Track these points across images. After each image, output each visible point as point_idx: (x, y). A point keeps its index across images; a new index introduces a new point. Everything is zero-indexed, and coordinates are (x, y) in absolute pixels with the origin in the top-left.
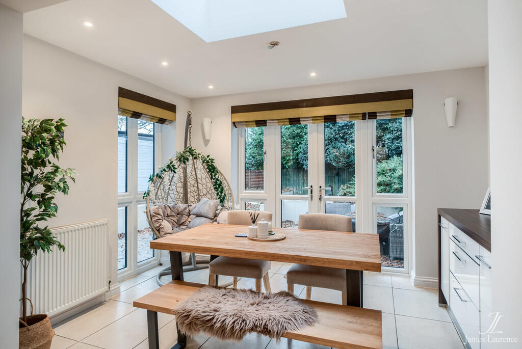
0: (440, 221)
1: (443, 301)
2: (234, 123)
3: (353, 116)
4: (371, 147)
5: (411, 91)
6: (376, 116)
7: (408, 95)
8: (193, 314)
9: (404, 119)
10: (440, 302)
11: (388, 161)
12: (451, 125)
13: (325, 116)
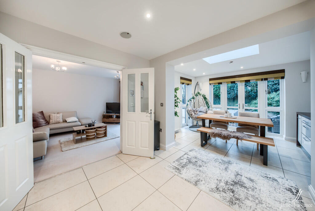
0: (297, 116)
1: (299, 145)
2: (210, 84)
3: (257, 80)
4: (265, 90)
5: (284, 70)
6: (267, 79)
7: (283, 71)
8: (215, 133)
9: (280, 80)
10: (297, 145)
11: (270, 94)
12: (304, 82)
13: (245, 80)
